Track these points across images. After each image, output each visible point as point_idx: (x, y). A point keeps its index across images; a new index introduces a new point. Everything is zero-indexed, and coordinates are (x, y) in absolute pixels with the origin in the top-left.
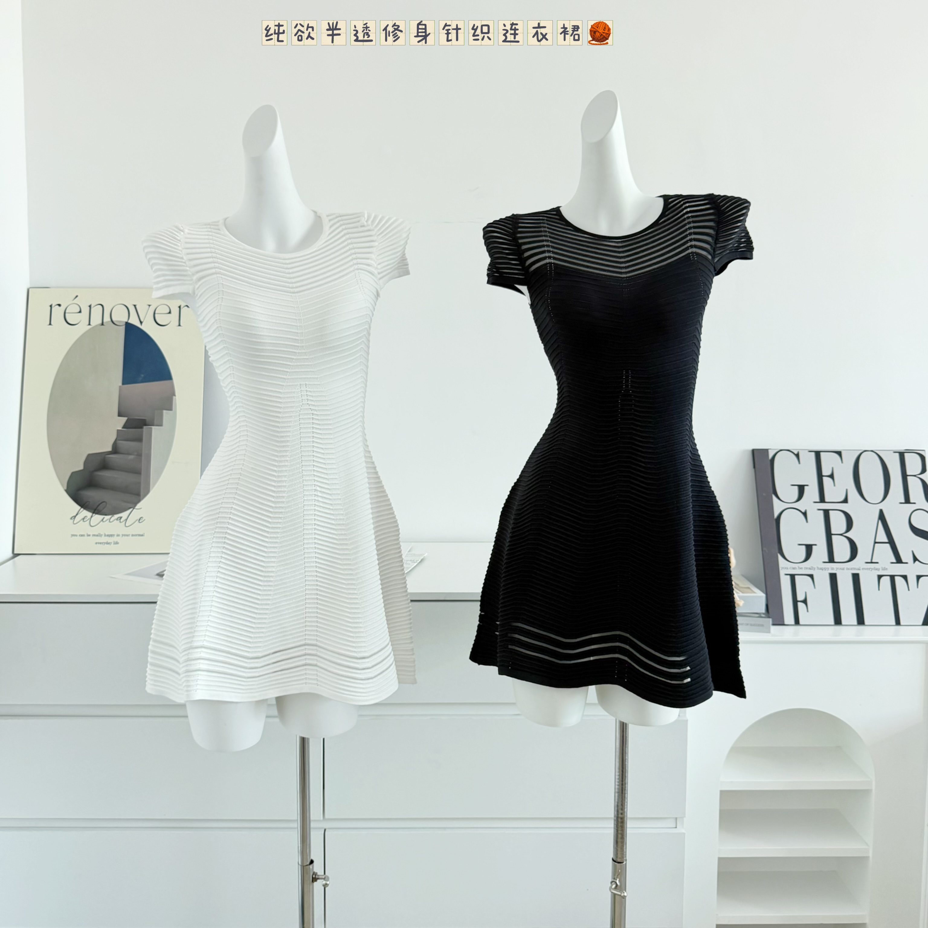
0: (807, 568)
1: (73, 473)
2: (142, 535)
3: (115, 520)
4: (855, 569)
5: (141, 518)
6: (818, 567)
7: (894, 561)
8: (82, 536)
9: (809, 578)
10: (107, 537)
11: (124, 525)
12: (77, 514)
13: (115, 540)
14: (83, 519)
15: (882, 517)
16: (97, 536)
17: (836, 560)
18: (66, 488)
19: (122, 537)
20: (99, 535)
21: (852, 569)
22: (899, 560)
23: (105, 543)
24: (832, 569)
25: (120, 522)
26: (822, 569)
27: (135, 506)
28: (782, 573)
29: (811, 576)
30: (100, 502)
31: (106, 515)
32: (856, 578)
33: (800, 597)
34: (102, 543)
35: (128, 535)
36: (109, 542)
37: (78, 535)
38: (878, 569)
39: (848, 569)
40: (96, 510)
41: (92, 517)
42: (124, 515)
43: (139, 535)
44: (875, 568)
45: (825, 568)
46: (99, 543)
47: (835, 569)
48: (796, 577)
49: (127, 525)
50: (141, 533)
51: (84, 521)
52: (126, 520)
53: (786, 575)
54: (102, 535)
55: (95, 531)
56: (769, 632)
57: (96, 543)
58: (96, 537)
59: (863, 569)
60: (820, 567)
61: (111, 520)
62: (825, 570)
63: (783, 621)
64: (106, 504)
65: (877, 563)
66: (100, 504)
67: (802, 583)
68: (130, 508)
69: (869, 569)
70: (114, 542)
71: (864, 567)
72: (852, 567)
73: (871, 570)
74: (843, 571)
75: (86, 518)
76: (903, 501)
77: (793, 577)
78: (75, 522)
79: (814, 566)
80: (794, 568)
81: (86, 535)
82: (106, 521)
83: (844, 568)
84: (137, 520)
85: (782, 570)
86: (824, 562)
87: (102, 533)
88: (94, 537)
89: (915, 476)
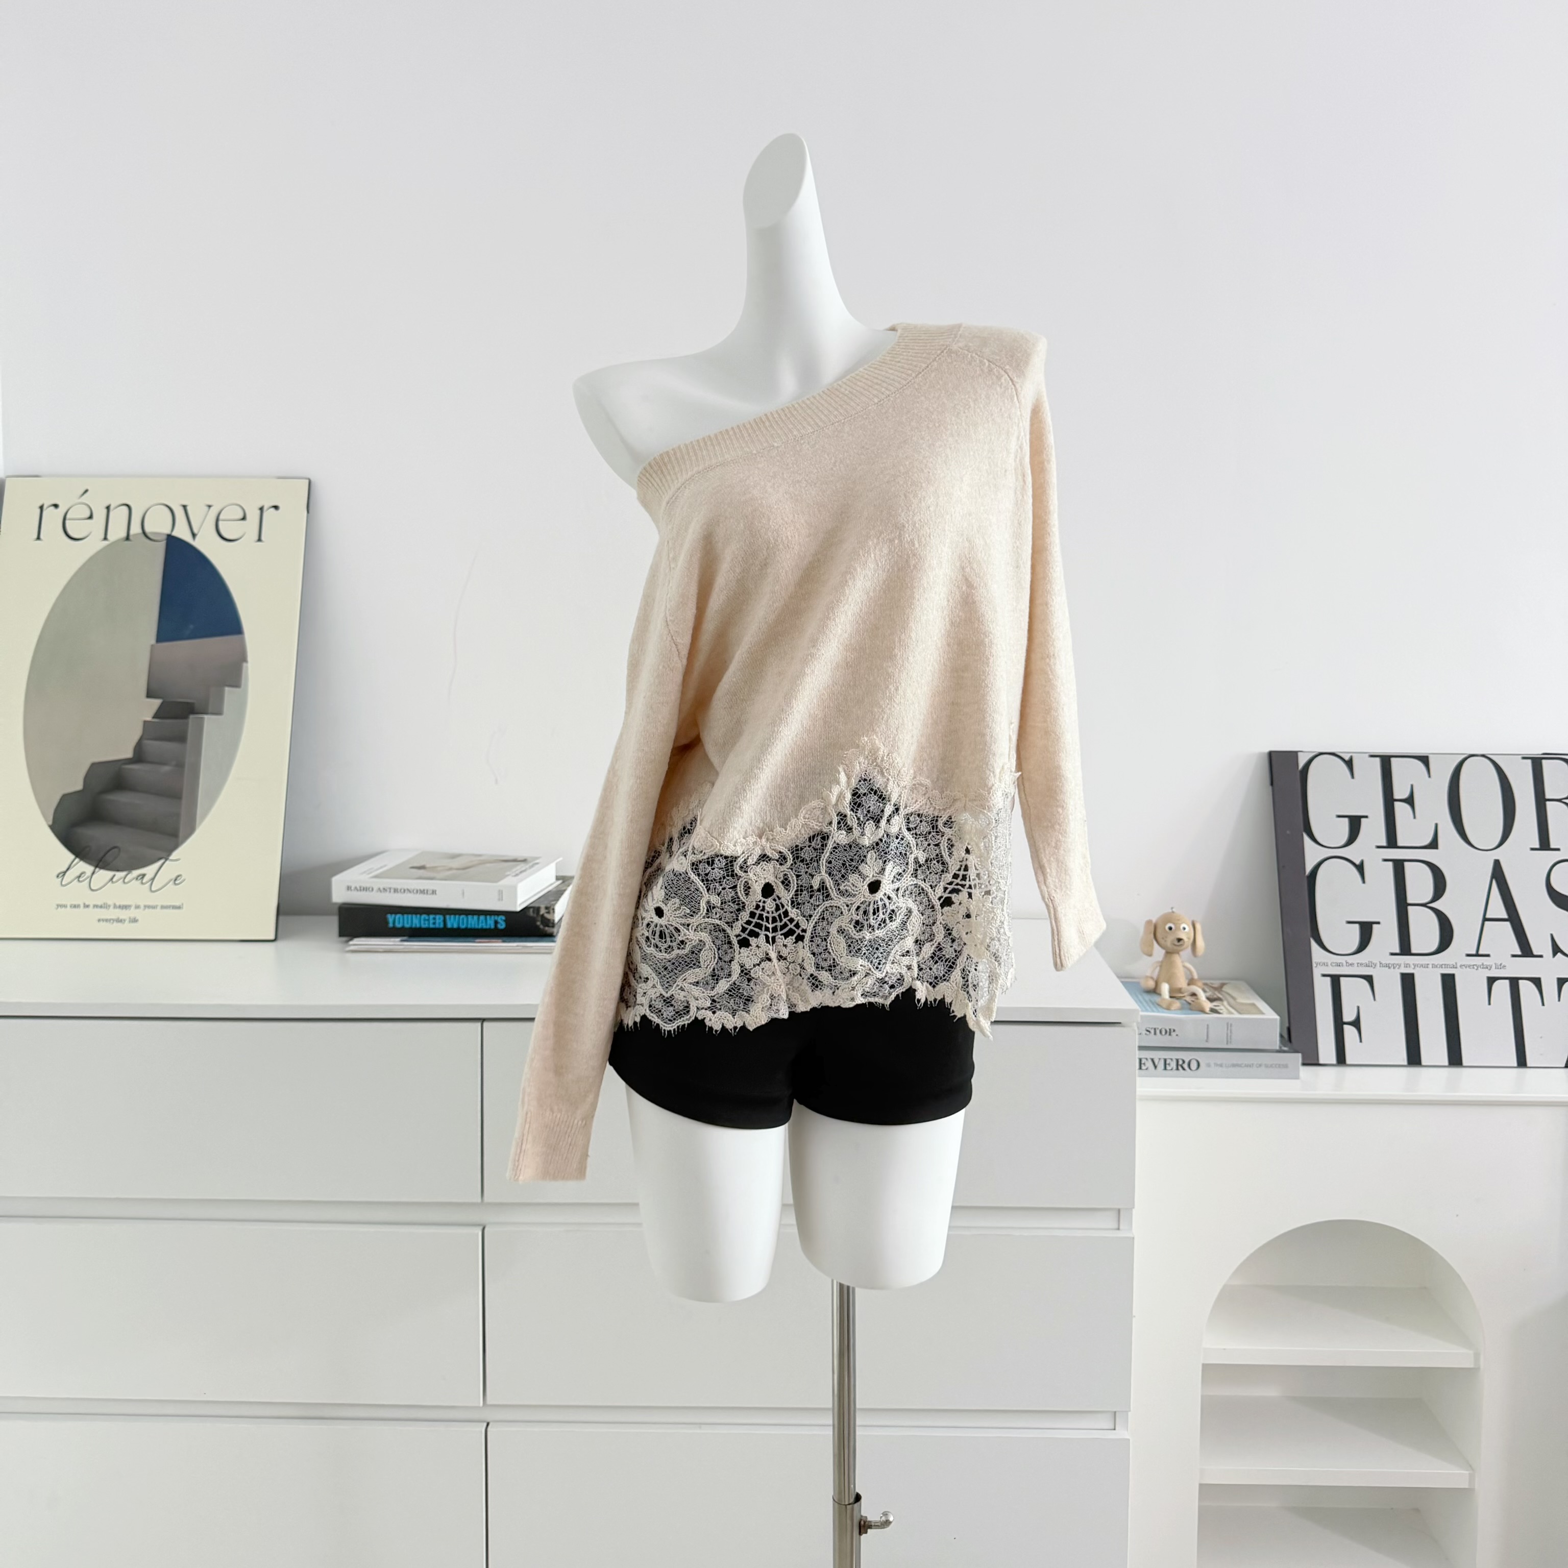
0: (1361, 964)
1: (65, 797)
2: (179, 908)
3: (134, 879)
4: (1446, 966)
5: (178, 876)
6: (1380, 963)
7: (1519, 953)
8: (75, 906)
9: (1364, 983)
10: (117, 910)
11: (148, 888)
12: (68, 869)
13: (132, 916)
14: (79, 877)
15: (1498, 874)
16: (101, 907)
17: (1413, 951)
18: (51, 823)
19: (144, 909)
20: (104, 906)
21: (1441, 966)
22: (1526, 951)
23: (113, 920)
24: (1407, 966)
25: (142, 883)
26: (1388, 966)
27: (169, 855)
28: (1317, 972)
29: (1369, 979)
30: (108, 848)
31: (118, 870)
32: (1448, 982)
33: (1349, 1016)
34: (110, 920)
35: (154, 907)
36: (121, 917)
37: (69, 906)
38: (1488, 967)
39: (1434, 966)
40: (101, 862)
41: (93, 873)
42: (150, 870)
43: (175, 907)
44: (1483, 964)
45: (1393, 965)
46: (103, 920)
47: (1413, 967)
48: (1342, 979)
49: (153, 889)
50: (177, 904)
51: (79, 881)
52: (153, 879)
53: (1324, 975)
54: (109, 906)
55: (98, 898)
56: (1296, 1077)
57: (99, 920)
58: (99, 910)
59: (1461, 966)
60: (1383, 962)
61: (126, 880)
62: (1394, 968)
63: (1318, 1059)
64: (120, 850)
65: (1488, 956)
66: (108, 851)
67: (1353, 992)
68: (160, 859)
69: (1473, 968)
70: (130, 918)
71: (1463, 963)
72: (1441, 963)
73: (1477, 969)
74: (1427, 969)
75: (83, 875)
76: (1537, 846)
77: (1335, 981)
78: (63, 883)
79: (1374, 962)
80: (1340, 963)
81: (82, 906)
82: (117, 881)
83: (1428, 964)
84: (171, 880)
85: (1316, 967)
86: (1392, 954)
87: (110, 902)
88: (96, 910)
89: (1559, 800)
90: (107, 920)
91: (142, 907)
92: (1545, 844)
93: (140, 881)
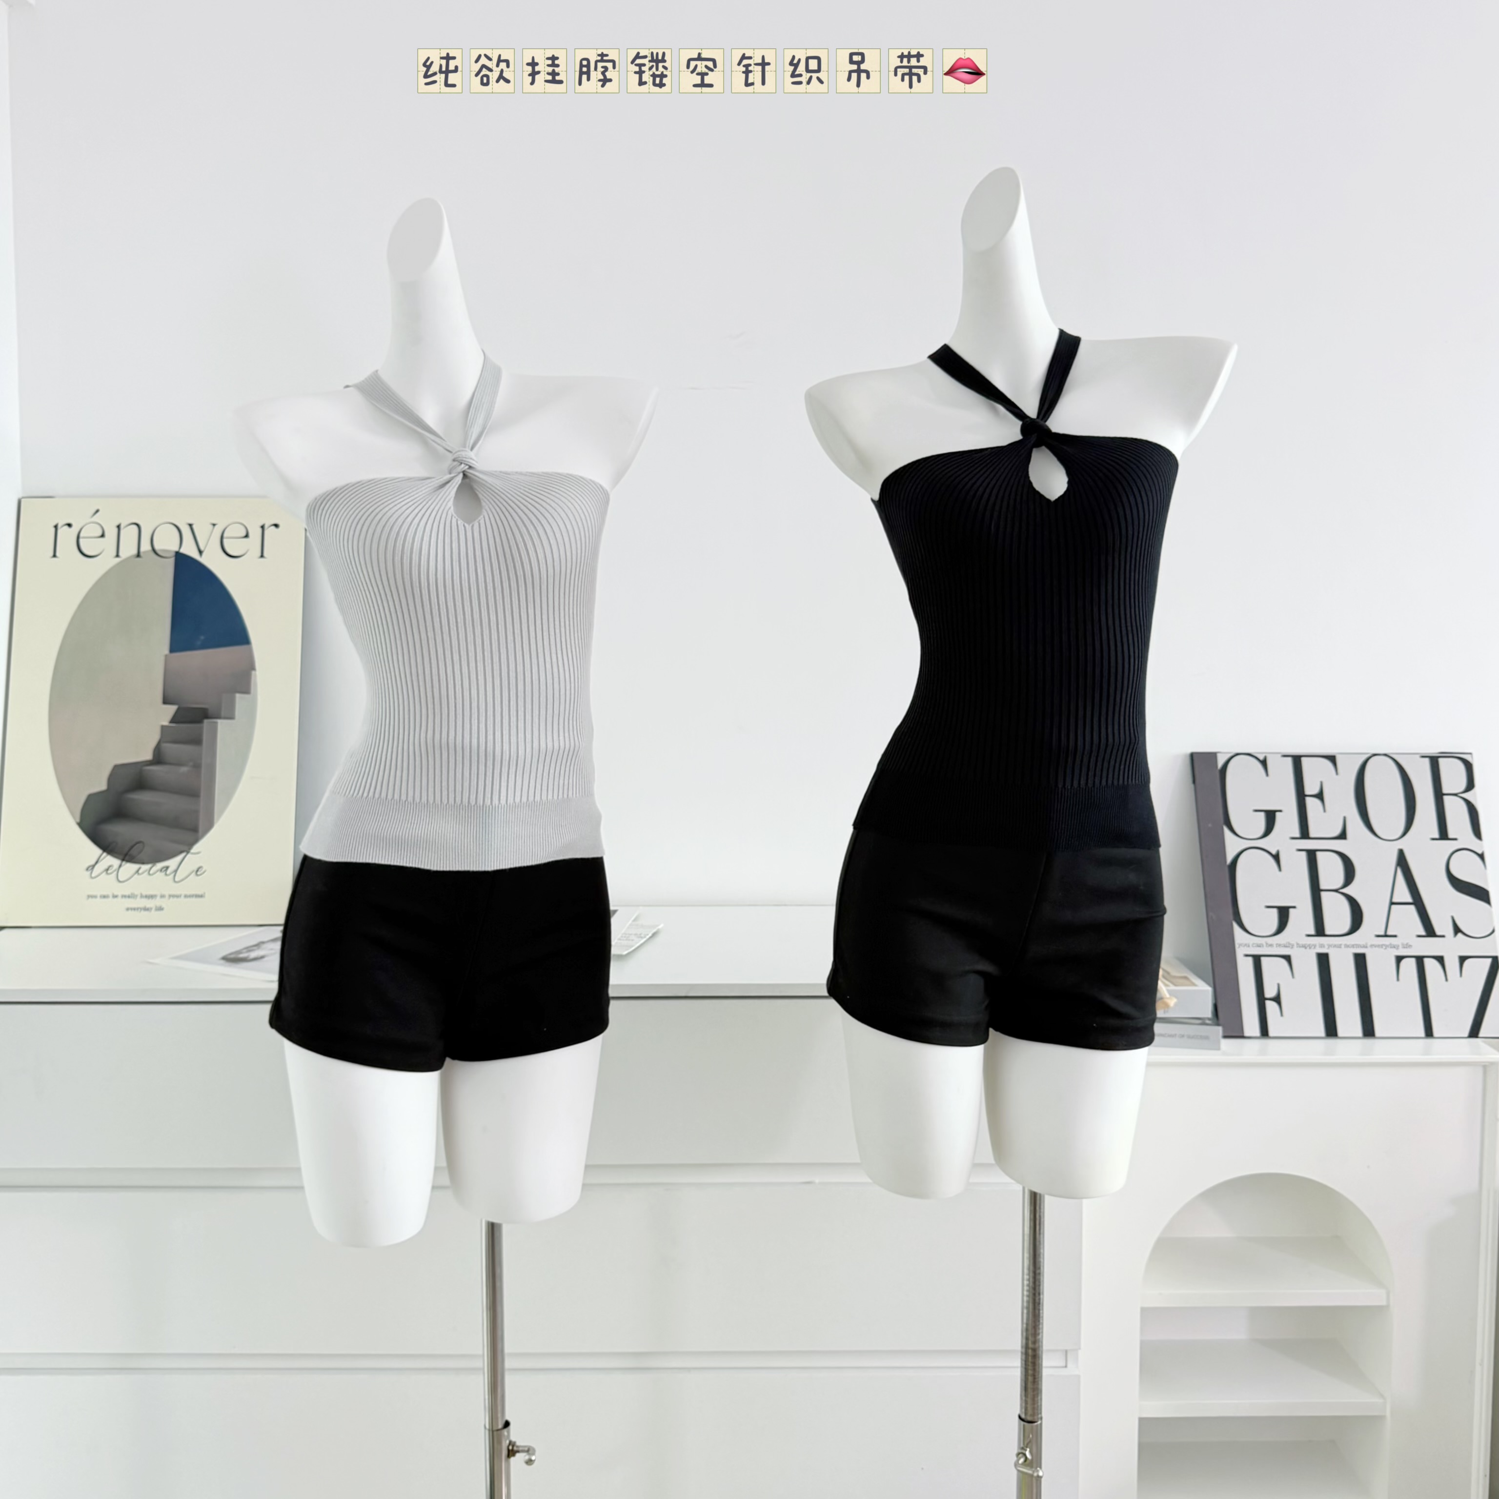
0: (1279, 945)
1: (91, 798)
2: (201, 896)
3: (157, 871)
4: (1358, 946)
5: (199, 868)
6: (1297, 944)
7: (1423, 933)
8: (104, 897)
9: (1284, 962)
10: (144, 900)
11: (172, 879)
12: (97, 862)
13: (158, 905)
14: (107, 870)
15: (1402, 862)
16: (129, 897)
17: (1327, 932)
18: (78, 820)
19: (169, 898)
20: (132, 896)
21: (1353, 946)
22: (1429, 931)
23: (141, 909)
24: (1322, 946)
25: (166, 874)
26: (1304, 946)
27: (191, 847)
28: (1240, 953)
29: (1288, 958)
30: (133, 843)
31: (143, 863)
32: (1360, 961)
33: (1270, 992)
34: (137, 909)
35: (178, 896)
36: (148, 906)
37: (99, 896)
38: (1396, 947)
39: (1347, 946)
40: (127, 855)
41: (120, 866)
42: (172, 863)
43: (197, 896)
44: (1391, 944)
45: (1309, 945)
46: (132, 909)
47: (1327, 947)
48: (1263, 959)
49: (177, 879)
50: (200, 893)
51: (107, 874)
52: (176, 871)
53: (1247, 955)
54: (137, 896)
55: (125, 889)
56: (1219, 1049)
57: (128, 909)
58: (127, 900)
59: (1372, 946)
60: (1301, 943)
61: (151, 872)
62: (1310, 948)
63: (1242, 1031)
64: (144, 844)
65: (1395, 936)
66: (132, 847)
67: (1273, 970)
68: (181, 852)
69: (1382, 947)
70: (156, 907)
71: (1373, 943)
72: (1353, 943)
73: (1386, 948)
74: (1339, 949)
75: (110, 868)
76: (1437, 836)
77: (1257, 960)
78: (93, 875)
79: (1292, 942)
80: (1260, 944)
81: (111, 896)
82: (143, 873)
83: (1341, 945)
84: (193, 872)
85: (1239, 947)
86: (1309, 936)
87: (136, 893)
88: (124, 900)
89: (1456, 795)
90: (134, 909)
91: (167, 897)
92: (1443, 835)
93: (163, 874)
